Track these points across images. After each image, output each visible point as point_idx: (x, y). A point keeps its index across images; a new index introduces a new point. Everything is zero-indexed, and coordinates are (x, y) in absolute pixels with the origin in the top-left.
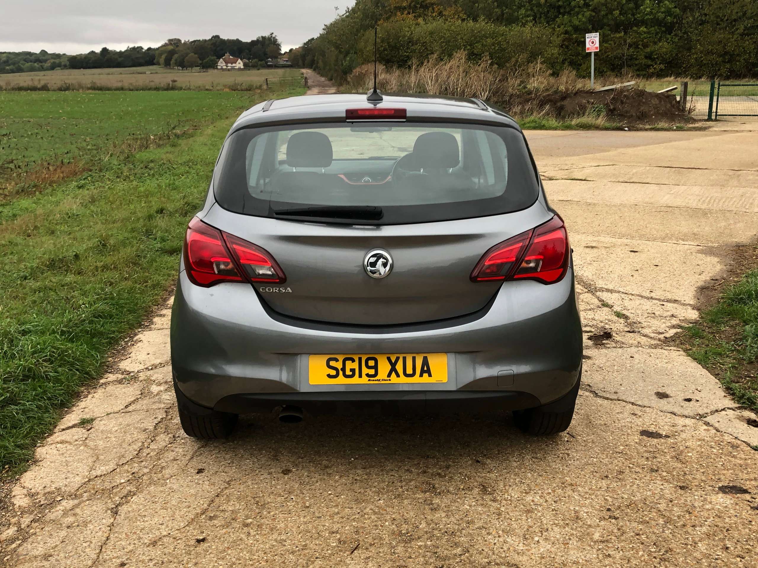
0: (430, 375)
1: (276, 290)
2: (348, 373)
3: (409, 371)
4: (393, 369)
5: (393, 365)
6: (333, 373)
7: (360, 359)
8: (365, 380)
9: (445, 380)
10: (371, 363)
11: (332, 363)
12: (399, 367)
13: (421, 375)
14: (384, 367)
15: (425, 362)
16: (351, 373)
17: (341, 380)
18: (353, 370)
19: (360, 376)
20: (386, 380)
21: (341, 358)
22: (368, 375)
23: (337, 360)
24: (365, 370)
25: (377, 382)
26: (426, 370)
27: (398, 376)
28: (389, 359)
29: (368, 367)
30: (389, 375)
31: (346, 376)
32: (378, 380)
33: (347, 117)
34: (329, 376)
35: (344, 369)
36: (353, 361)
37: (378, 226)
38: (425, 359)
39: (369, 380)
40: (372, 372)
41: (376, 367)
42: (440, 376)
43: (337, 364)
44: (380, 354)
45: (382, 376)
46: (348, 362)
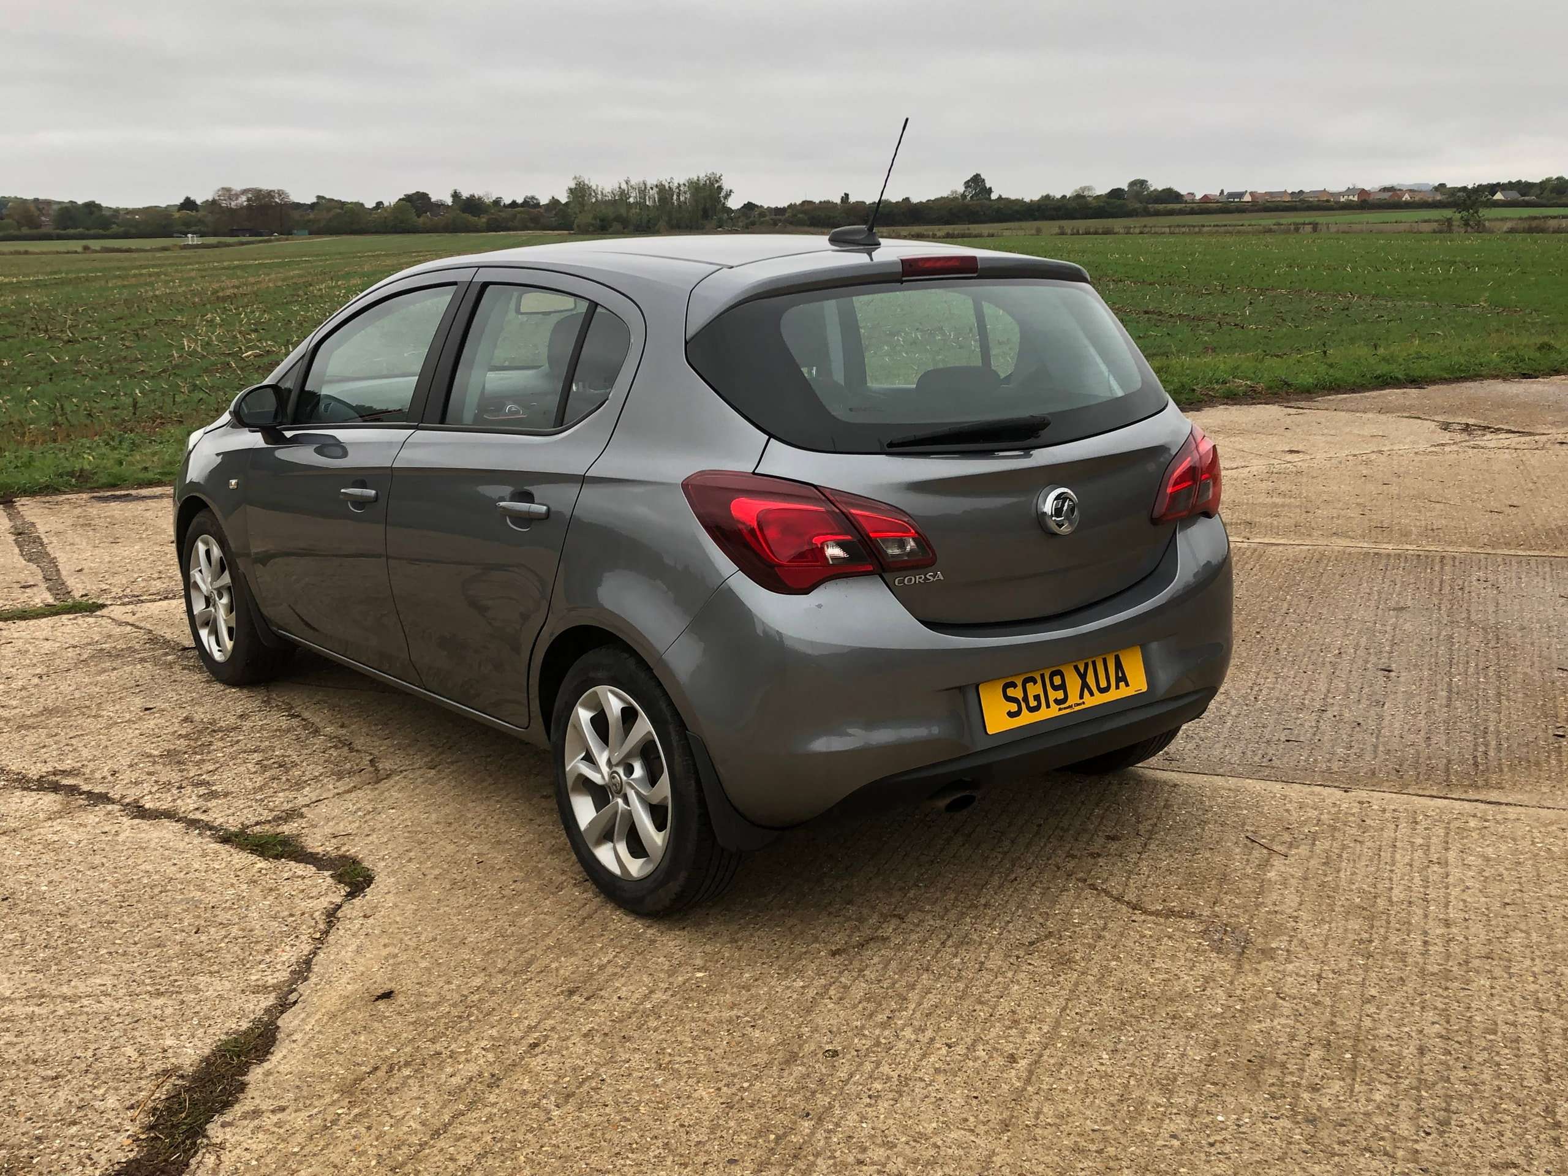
0: (1127, 685)
1: (919, 579)
2: (1033, 703)
3: (1103, 682)
4: (1085, 685)
5: (1083, 677)
6: (1014, 707)
7: (1042, 677)
8: (1054, 711)
9: (1145, 688)
10: (1057, 681)
11: (1011, 692)
12: (1091, 680)
13: (1117, 687)
14: (1073, 683)
15: (1119, 666)
16: (1035, 704)
17: (1027, 718)
18: (1037, 698)
19: (1048, 706)
20: (1078, 705)
21: (1019, 681)
22: (1057, 702)
23: (1014, 685)
24: (1053, 695)
25: (1068, 711)
26: (1122, 679)
27: (1092, 694)
28: (1076, 668)
29: (1056, 688)
30: (1081, 697)
31: (1032, 710)
32: (1070, 707)
33: (905, 273)
34: (1011, 715)
35: (1026, 699)
36: (1035, 682)
37: (1027, 450)
38: (1117, 659)
39: (1060, 709)
40: (1060, 695)
41: (1063, 687)
42: (1137, 683)
43: (1017, 693)
44: (1065, 663)
45: (1073, 698)
46: (1029, 686)
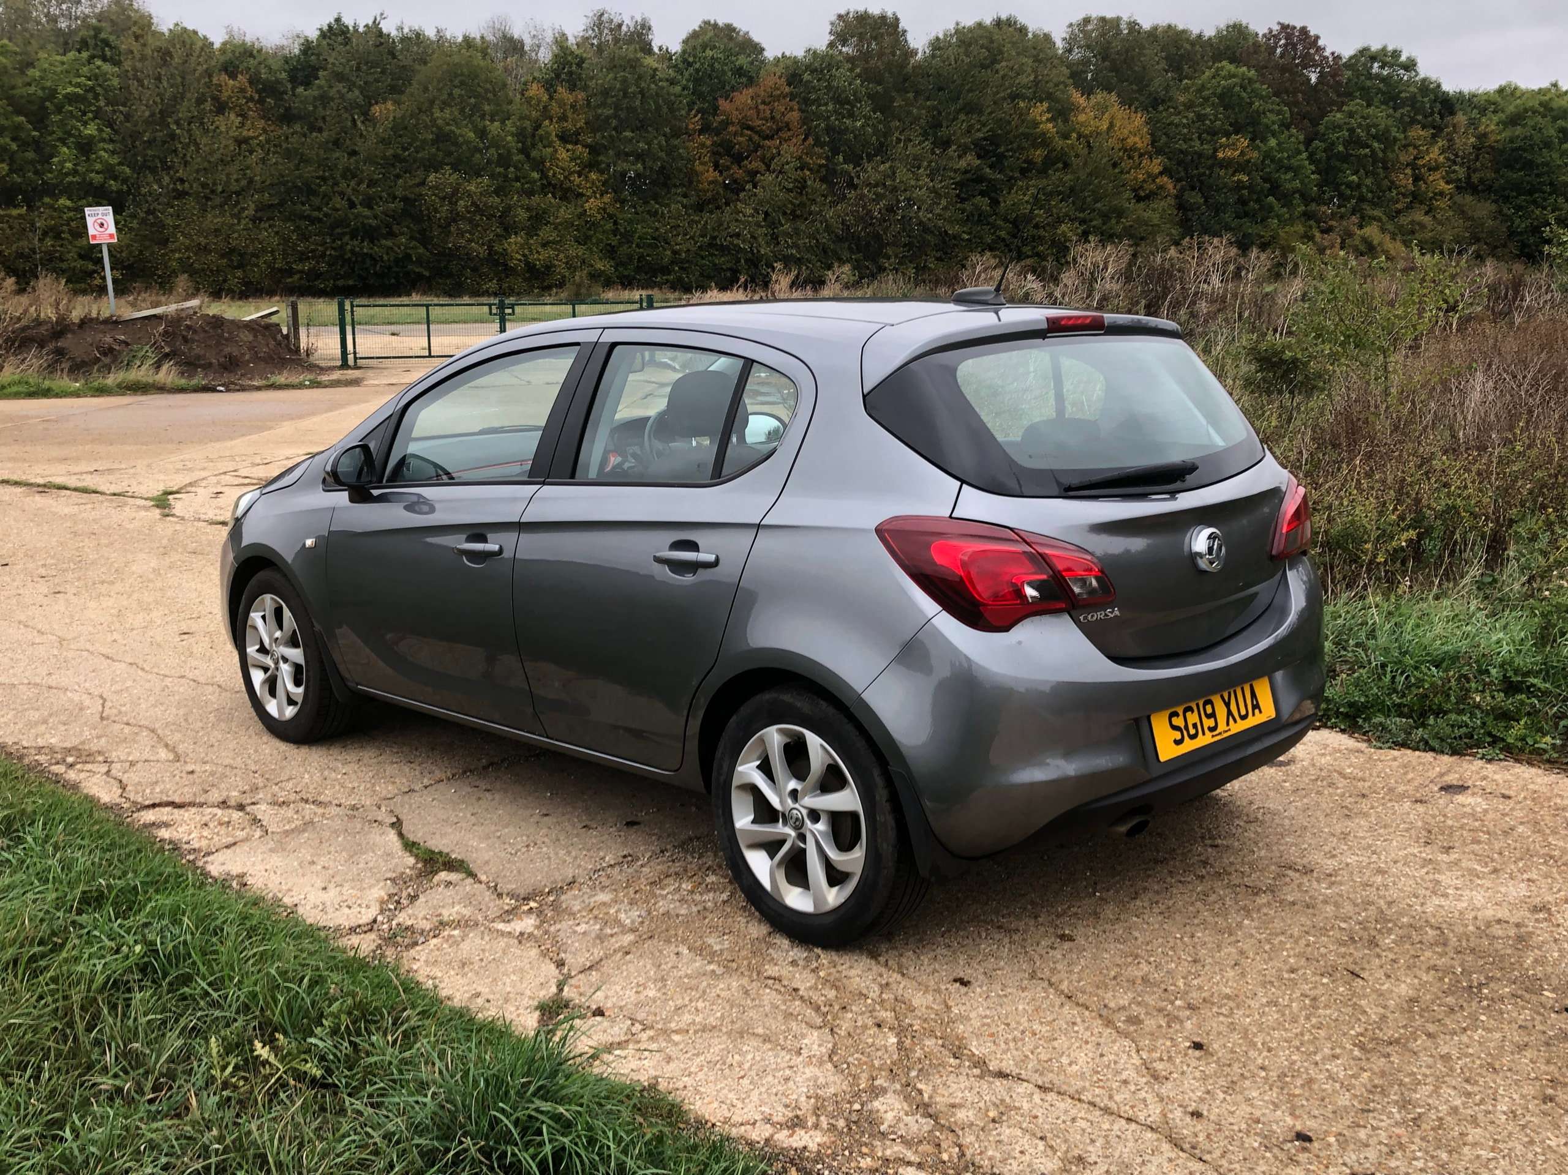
0: (1259, 711)
1: (1099, 616)
2: (1192, 731)
3: (1243, 712)
4: (1230, 713)
5: (1228, 705)
6: (1179, 735)
7: (1198, 706)
8: (1208, 737)
9: (1273, 715)
10: (1208, 709)
11: (1175, 721)
12: (1233, 707)
13: (1253, 714)
14: (1221, 712)
15: (1253, 695)
16: (1194, 731)
17: (1189, 746)
18: (1195, 726)
19: (1203, 733)
20: (1227, 731)
21: (1180, 711)
22: (1209, 729)
23: (1177, 715)
24: (1206, 723)
25: (1220, 737)
26: (1256, 706)
27: (1235, 720)
28: (1222, 698)
29: (1208, 716)
30: (1228, 722)
31: (1191, 737)
32: (1220, 733)
34: (1176, 742)
35: (1186, 727)
36: (1192, 711)
38: (1252, 688)
39: (1212, 736)
40: (1210, 723)
41: (1213, 715)
42: (1268, 711)
43: (1178, 721)
44: (1214, 693)
45: (1222, 727)
46: (1188, 714)
